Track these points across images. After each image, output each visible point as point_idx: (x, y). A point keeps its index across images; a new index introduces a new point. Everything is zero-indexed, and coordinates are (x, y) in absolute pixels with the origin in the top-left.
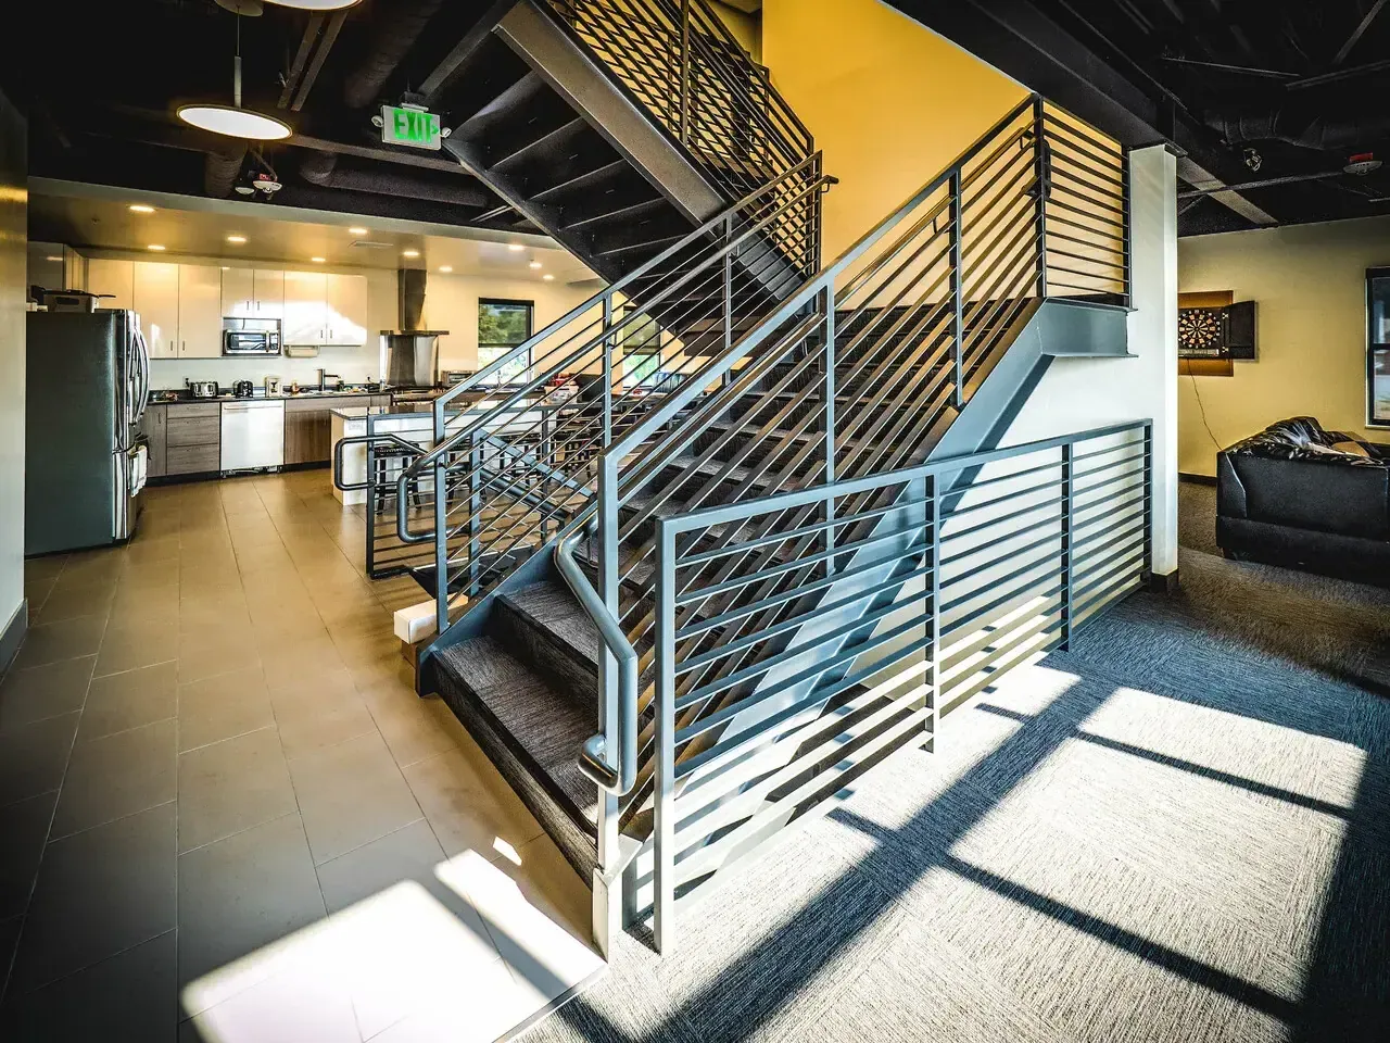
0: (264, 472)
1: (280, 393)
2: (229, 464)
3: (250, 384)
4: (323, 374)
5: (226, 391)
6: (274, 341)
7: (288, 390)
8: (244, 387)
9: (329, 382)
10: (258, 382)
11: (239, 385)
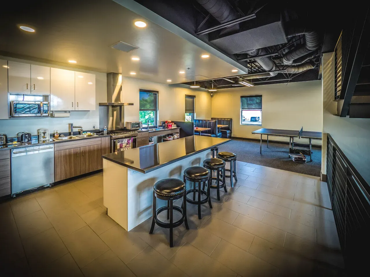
0: (42, 188)
1: (48, 137)
2: (17, 189)
3: (29, 135)
4: (71, 126)
5: (12, 140)
6: (46, 108)
7: (53, 136)
8: (26, 137)
9: (75, 130)
10: (34, 133)
11: (22, 136)
